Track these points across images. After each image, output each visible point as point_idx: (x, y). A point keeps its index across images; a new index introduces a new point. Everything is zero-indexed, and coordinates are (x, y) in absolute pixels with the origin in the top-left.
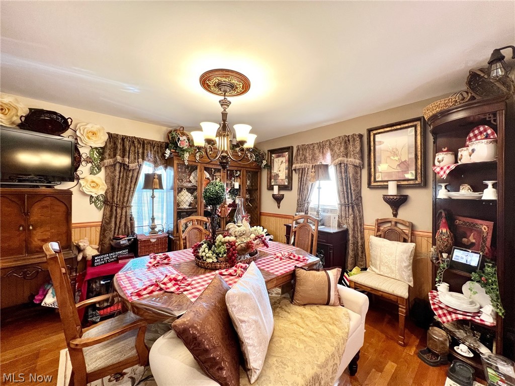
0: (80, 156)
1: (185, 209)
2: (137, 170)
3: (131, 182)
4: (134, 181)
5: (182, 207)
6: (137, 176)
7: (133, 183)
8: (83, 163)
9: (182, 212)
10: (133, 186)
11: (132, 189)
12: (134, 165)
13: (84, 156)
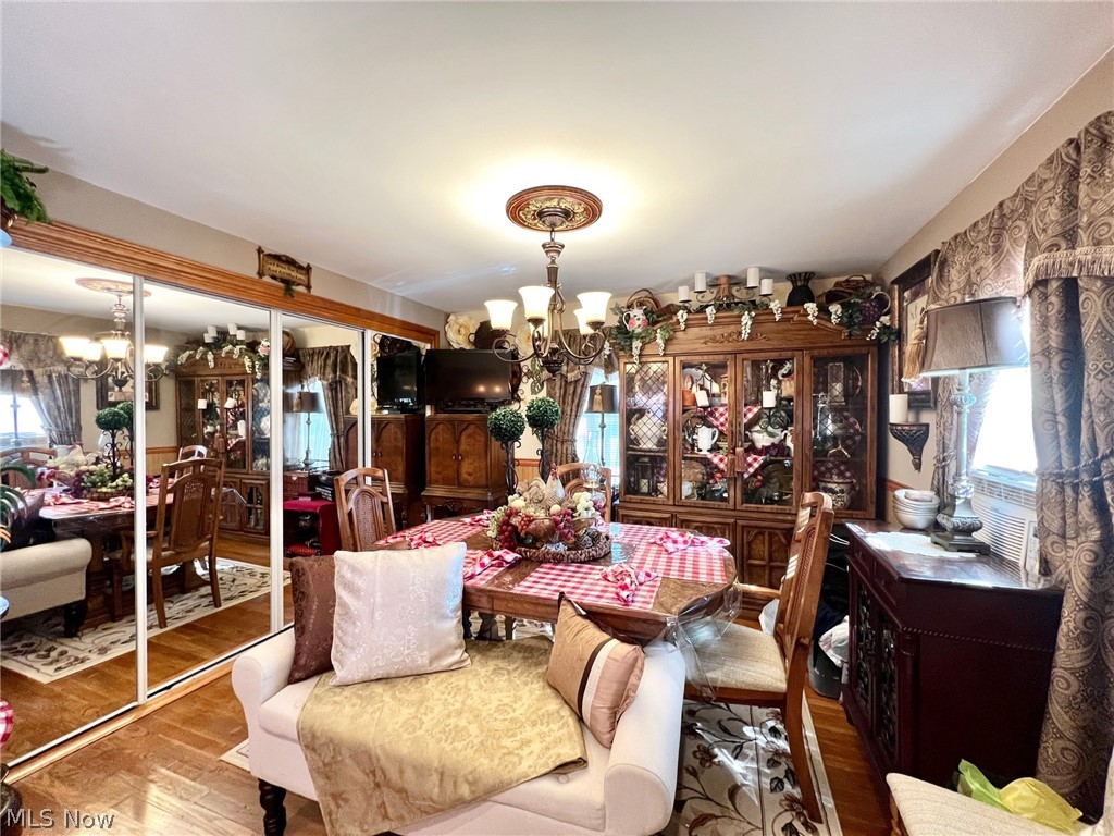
0: (521, 370)
1: (650, 451)
2: (581, 383)
3: (573, 401)
4: (576, 400)
5: (645, 447)
6: (581, 391)
7: (575, 404)
8: (525, 379)
9: (645, 456)
10: (574, 409)
11: (574, 413)
12: (573, 374)
13: (525, 370)
